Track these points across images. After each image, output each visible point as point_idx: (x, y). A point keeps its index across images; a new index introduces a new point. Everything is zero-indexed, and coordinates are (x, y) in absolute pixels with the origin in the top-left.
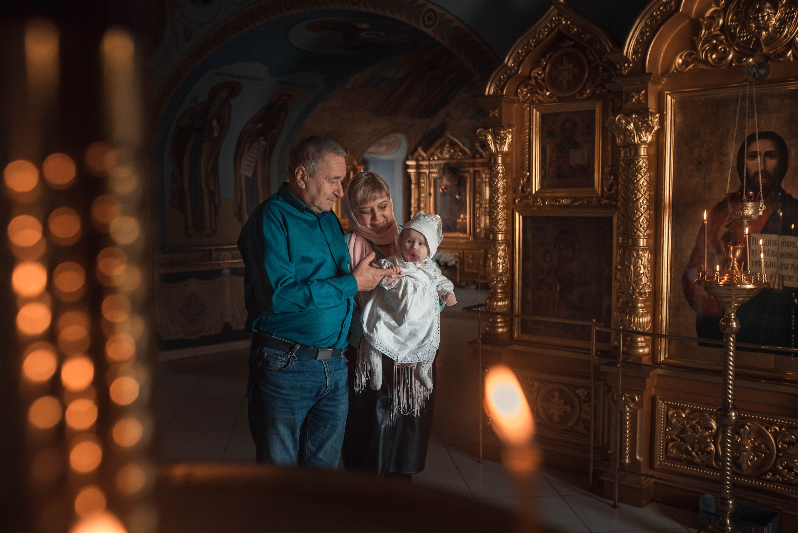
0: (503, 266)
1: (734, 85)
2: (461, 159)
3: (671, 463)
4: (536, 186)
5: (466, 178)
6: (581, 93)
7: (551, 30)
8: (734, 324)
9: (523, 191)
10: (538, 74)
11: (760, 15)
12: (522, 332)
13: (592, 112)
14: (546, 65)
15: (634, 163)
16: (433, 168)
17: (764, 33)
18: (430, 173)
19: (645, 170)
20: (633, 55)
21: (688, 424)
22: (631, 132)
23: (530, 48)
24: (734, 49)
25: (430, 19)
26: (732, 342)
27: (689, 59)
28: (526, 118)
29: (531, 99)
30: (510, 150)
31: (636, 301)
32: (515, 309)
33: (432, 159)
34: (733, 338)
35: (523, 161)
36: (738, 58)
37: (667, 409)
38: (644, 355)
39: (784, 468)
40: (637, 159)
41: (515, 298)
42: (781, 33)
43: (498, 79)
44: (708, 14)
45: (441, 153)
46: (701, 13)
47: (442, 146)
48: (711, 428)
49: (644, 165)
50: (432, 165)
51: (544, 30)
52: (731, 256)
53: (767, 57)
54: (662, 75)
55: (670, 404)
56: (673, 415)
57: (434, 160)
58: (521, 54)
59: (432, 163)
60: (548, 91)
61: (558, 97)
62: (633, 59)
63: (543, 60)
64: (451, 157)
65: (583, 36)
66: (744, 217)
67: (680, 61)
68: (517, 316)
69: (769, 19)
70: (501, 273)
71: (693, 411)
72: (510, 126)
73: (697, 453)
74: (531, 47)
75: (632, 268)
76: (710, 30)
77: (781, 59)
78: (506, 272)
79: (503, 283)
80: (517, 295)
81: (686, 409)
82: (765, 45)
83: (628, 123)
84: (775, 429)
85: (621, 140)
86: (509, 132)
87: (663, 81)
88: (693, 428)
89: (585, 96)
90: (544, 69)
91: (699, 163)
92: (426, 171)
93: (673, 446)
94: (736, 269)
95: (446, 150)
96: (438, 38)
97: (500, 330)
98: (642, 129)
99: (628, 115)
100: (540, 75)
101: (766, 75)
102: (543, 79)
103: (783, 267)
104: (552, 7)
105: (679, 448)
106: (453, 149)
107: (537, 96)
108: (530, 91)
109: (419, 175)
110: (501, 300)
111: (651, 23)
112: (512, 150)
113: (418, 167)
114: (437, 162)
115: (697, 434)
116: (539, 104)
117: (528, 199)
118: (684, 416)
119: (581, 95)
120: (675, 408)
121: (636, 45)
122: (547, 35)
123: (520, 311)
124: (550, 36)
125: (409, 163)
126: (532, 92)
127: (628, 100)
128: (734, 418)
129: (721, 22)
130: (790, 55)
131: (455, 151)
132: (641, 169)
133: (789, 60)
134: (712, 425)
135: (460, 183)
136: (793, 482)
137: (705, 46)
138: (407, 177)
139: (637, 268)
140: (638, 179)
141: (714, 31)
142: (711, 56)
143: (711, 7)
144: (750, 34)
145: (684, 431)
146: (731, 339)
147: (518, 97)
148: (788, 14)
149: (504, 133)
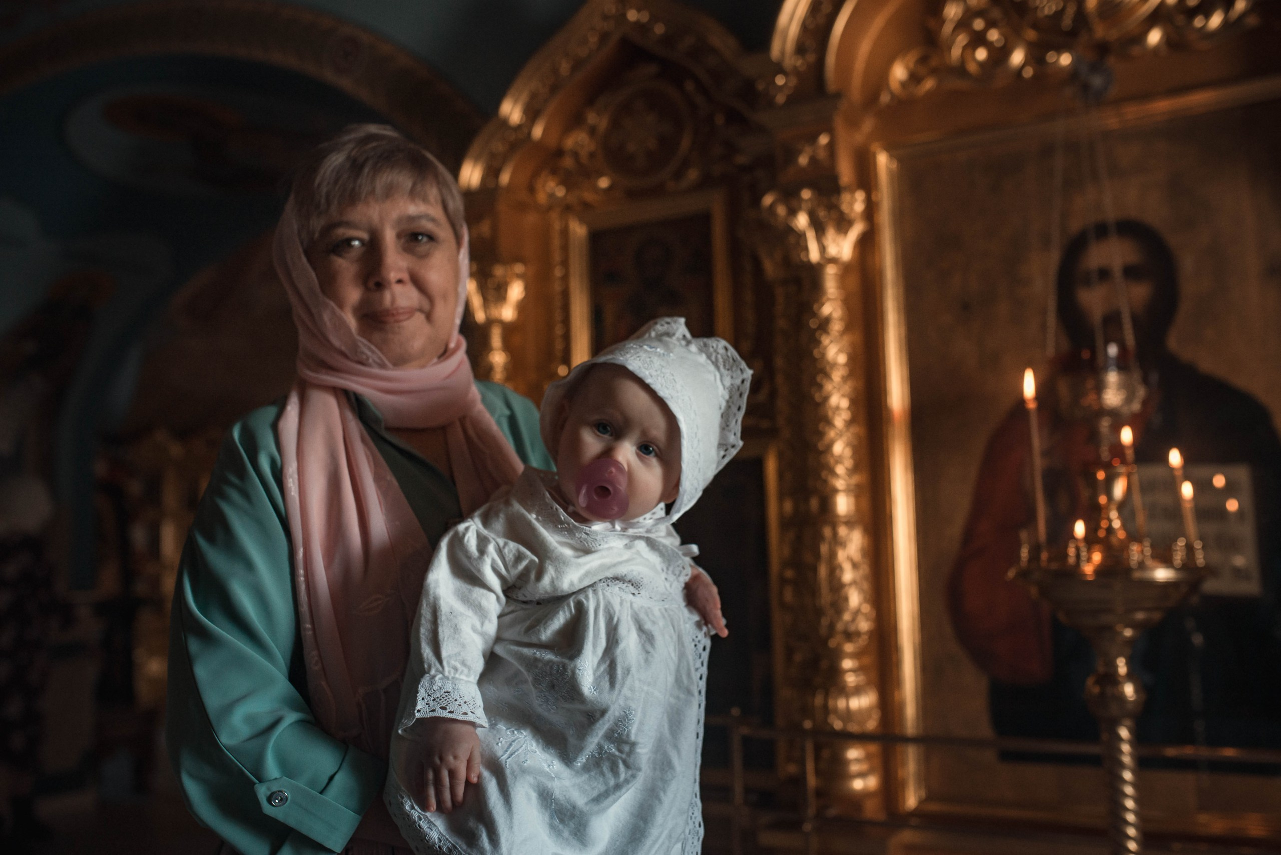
10: (581, 146)
13: (705, 219)
14: (597, 123)
19: (839, 326)
20: (795, 56)
23: (558, 80)
24: (1025, 39)
26: (1125, 741)
27: (923, 68)
28: (558, 245)
29: (565, 202)
30: (519, 317)
31: (837, 655)
34: (1129, 730)
35: (552, 344)
38: (865, 794)
43: (488, 152)
49: (836, 314)
52: (1104, 499)
53: (1103, 49)
54: (864, 105)
60: (603, 177)
61: (627, 189)
62: (796, 67)
63: (590, 110)
65: (679, 41)
67: (902, 73)
72: (518, 258)
74: (561, 79)
75: (823, 571)
77: (1134, 52)
82: (1098, 22)
83: (793, 213)
86: (515, 272)
89: (686, 183)
90: (593, 132)
91: (965, 307)
98: (828, 225)
99: (791, 193)
100: (585, 147)
101: (1108, 87)
102: (591, 156)
107: (579, 192)
108: (563, 184)
112: (524, 316)
119: (676, 182)
121: (800, 35)
124: (602, 52)
126: (570, 184)
127: (788, 161)
130: (1160, 40)
132: (829, 324)
133: (1155, 50)
137: (958, 39)
139: (834, 569)
140: (824, 347)
141: (975, 6)
142: (974, 58)
146: (1123, 731)
149: (505, 274)
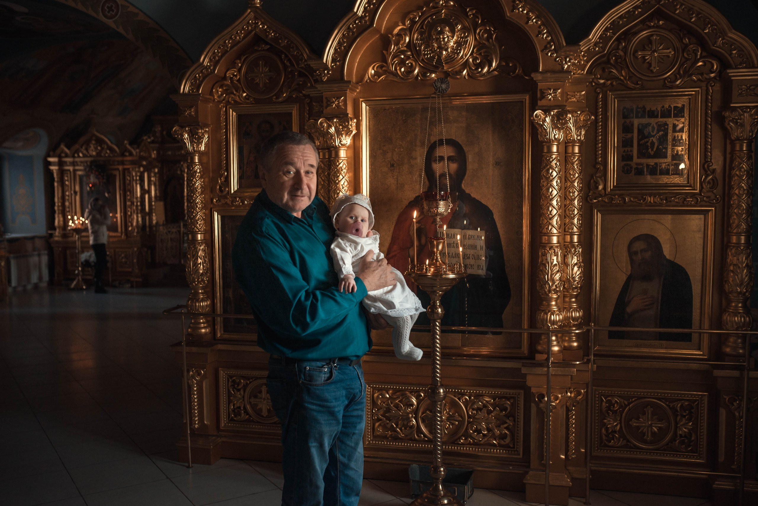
0: (203, 266)
1: (418, 97)
2: (109, 156)
3: (378, 441)
4: (234, 186)
5: (115, 176)
6: (278, 96)
7: (248, 33)
8: (440, 310)
9: (221, 191)
10: (234, 75)
11: (441, 37)
12: (225, 331)
13: (289, 115)
14: (241, 67)
15: (335, 164)
16: (78, 165)
17: (444, 53)
18: (75, 171)
19: (346, 171)
20: (332, 63)
21: (391, 403)
22: (332, 135)
23: (226, 48)
24: (419, 64)
25: (110, 9)
26: (438, 326)
27: (380, 71)
28: (223, 118)
29: (226, 99)
30: (206, 150)
32: (217, 309)
33: (76, 155)
34: (439, 323)
35: (220, 161)
36: (424, 72)
37: (373, 391)
39: (474, 432)
40: (338, 161)
41: (216, 297)
42: (458, 54)
43: (193, 77)
44: (396, 31)
45: (87, 150)
46: (390, 30)
47: (87, 143)
48: (412, 405)
49: (344, 166)
50: (77, 162)
51: (241, 32)
52: (435, 250)
53: (447, 74)
54: (357, 83)
55: (375, 387)
56: (378, 397)
57: (79, 156)
58: (217, 53)
59: (77, 160)
60: (244, 92)
61: (254, 98)
62: (332, 67)
63: (239, 61)
64: (99, 154)
65: (280, 41)
66: (437, 214)
67: (373, 72)
68: (219, 315)
69: (449, 41)
70: (202, 273)
71: (395, 391)
72: (207, 126)
73: (401, 429)
74: (228, 48)
76: (398, 46)
77: (458, 77)
78: (206, 273)
79: (204, 283)
80: (218, 294)
81: (389, 390)
82: (445, 64)
83: (329, 127)
84: (466, 399)
85: (320, 142)
86: (206, 131)
87: (358, 89)
88: (397, 406)
89: (280, 99)
90: (240, 70)
91: (392, 165)
92: (71, 168)
93: (380, 425)
94: (439, 261)
95: (92, 147)
96: (121, 30)
97: (203, 331)
98: (343, 132)
99: (329, 119)
100: (236, 76)
101: (447, 90)
102: (239, 80)
103: (466, 258)
104: (249, 11)
105: (385, 427)
106: (101, 146)
107: (233, 96)
108: (226, 92)
109: (62, 172)
110: (203, 300)
111: (348, 34)
112: (208, 149)
113: (61, 164)
114: (82, 159)
115: (400, 411)
116: (235, 105)
117: (227, 198)
118: (388, 396)
119: (277, 98)
120: (379, 390)
121: (334, 54)
122: (244, 38)
123: (222, 310)
124: (247, 39)
125: (51, 159)
126: (228, 92)
127: (328, 106)
128: (442, 394)
129: (407, 39)
130: (466, 73)
131: (102, 149)
132: (342, 170)
133: (465, 77)
134: (413, 402)
135: (109, 181)
136: (482, 442)
137: (394, 60)
138: (49, 174)
140: (340, 180)
141: (402, 47)
142: (400, 69)
143: (399, 26)
144: (432, 52)
145: (388, 410)
146: (437, 323)
147: (214, 97)
148: (462, 38)
149: (202, 132)
